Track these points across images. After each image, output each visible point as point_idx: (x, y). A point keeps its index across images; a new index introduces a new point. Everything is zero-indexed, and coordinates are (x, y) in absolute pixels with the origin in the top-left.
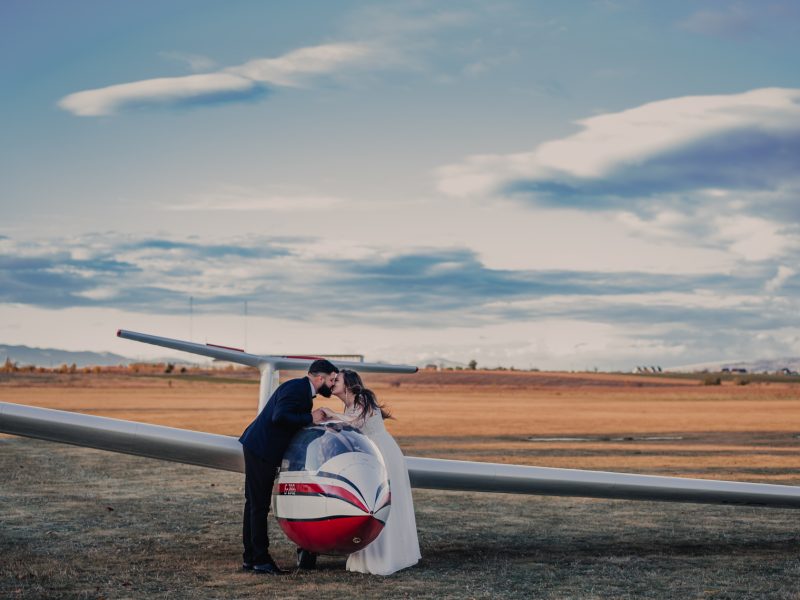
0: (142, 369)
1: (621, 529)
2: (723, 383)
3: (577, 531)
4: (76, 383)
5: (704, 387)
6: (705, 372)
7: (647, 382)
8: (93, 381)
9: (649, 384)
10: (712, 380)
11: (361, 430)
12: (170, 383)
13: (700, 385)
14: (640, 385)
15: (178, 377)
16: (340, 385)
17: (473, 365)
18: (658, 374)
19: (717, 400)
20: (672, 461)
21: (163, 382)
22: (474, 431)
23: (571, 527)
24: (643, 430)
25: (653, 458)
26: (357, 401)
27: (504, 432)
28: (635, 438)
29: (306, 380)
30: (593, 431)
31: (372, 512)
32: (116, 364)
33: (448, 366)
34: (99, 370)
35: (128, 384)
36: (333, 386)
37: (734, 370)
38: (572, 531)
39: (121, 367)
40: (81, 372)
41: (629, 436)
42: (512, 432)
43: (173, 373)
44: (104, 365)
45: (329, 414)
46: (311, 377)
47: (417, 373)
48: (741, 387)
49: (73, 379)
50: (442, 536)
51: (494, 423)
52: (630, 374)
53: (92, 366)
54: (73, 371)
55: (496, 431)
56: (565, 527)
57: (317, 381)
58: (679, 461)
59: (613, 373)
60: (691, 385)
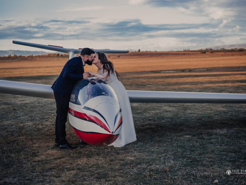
0: (51, 55)
1: (212, 112)
2: (207, 53)
3: (195, 114)
4: (33, 60)
5: (202, 54)
6: (201, 50)
7: (186, 53)
8: (38, 59)
9: (187, 54)
10: (203, 52)
11: (106, 82)
12: (58, 59)
13: (201, 53)
14: (184, 54)
15: (60, 57)
16: (97, 60)
17: (139, 51)
18: (189, 51)
19: (206, 57)
20: (210, 79)
21: (56, 59)
22: (143, 70)
23: (192, 112)
24: (193, 68)
25: (203, 78)
26: (104, 68)
27: (152, 70)
28: (192, 70)
29: (80, 58)
30: (178, 68)
31: (113, 132)
32: (44, 54)
33: (133, 51)
34: (39, 56)
35: (47, 59)
36: (93, 60)
37: (209, 49)
38: (193, 113)
39: (45, 55)
40: (34, 57)
41: (190, 70)
42: (154, 70)
43: (59, 56)
44: (40, 55)
45: (92, 74)
46: (82, 57)
47: (128, 53)
48: (212, 54)
49: (32, 59)
50: (142, 119)
51: (148, 67)
52: (181, 51)
53: (37, 55)
54: (32, 56)
55: (149, 70)
56: (190, 112)
57: (85, 58)
58: (213, 79)
59: (177, 51)
60: (198, 54)
